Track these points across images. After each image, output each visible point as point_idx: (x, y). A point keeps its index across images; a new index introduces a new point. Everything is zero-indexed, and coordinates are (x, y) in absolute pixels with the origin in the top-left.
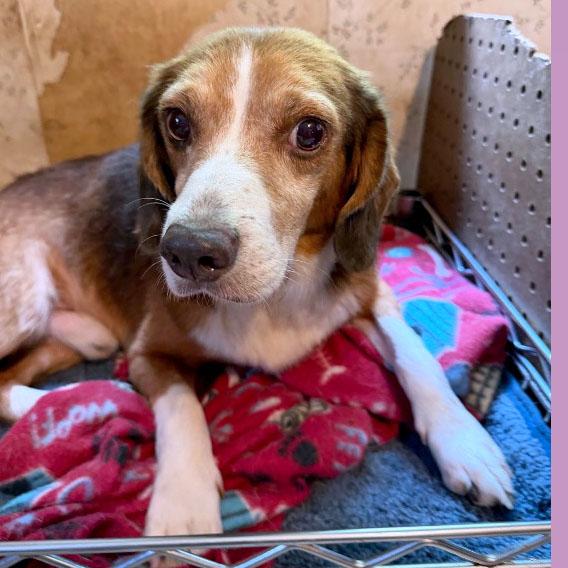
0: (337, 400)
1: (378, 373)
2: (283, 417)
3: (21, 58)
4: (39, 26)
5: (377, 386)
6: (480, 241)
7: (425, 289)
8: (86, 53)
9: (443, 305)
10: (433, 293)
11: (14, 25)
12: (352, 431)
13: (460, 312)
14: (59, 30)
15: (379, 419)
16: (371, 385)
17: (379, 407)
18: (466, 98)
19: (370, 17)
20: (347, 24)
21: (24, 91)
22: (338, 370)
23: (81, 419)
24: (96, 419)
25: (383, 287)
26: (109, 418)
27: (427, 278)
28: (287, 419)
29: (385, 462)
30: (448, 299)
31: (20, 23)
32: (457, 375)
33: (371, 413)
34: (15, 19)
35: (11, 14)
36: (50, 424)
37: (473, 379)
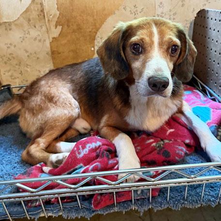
0: (173, 140)
1: (186, 130)
2: (156, 145)
3: (44, 28)
4: (51, 16)
5: (186, 134)
6: (216, 86)
7: (198, 103)
8: (68, 26)
9: (205, 108)
10: (202, 104)
11: (42, 17)
12: (180, 148)
13: (212, 110)
14: (58, 18)
15: (188, 146)
16: (184, 134)
17: (187, 141)
18: (207, 37)
19: (170, 11)
20: (162, 13)
21: (45, 41)
22: (172, 130)
23: (91, 147)
24: (96, 147)
25: (185, 103)
26: (99, 146)
27: (198, 100)
28: (157, 145)
29: (191, 159)
30: (207, 106)
31: (44, 16)
32: (213, 129)
33: (185, 143)
34: (42, 14)
35: (41, 13)
36: (81, 150)
37: (218, 131)
